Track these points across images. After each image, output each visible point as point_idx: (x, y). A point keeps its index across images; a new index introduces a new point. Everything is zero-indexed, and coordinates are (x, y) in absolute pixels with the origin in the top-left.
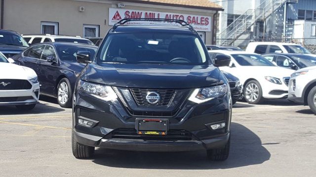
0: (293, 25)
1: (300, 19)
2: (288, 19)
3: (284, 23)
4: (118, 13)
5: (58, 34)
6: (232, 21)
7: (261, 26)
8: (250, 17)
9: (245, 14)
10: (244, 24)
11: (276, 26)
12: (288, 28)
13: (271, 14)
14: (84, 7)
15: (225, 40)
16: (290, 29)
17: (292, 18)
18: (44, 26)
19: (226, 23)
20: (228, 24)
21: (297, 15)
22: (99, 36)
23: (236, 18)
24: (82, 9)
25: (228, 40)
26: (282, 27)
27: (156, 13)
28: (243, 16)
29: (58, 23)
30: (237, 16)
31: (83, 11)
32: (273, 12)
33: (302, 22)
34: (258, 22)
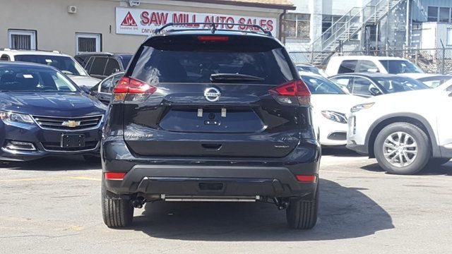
0: (421, 29)
1: (430, 20)
2: (413, 21)
3: (407, 27)
4: (130, 16)
5: (37, 50)
6: (329, 25)
7: (373, 32)
8: (355, 19)
9: (349, 15)
10: (347, 29)
11: (396, 31)
12: (413, 34)
13: (386, 14)
14: (75, 7)
15: (319, 54)
16: (415, 35)
17: (419, 20)
18: (15, 37)
19: (320, 28)
20: (324, 30)
21: (426, 14)
22: (101, 51)
23: (335, 20)
24: (73, 9)
25: (323, 53)
26: (404, 33)
27: (191, 15)
28: (345, 18)
29: (36, 31)
30: (337, 18)
31: (75, 12)
32: (390, 11)
33: (433, 25)
34: (367, 26)
